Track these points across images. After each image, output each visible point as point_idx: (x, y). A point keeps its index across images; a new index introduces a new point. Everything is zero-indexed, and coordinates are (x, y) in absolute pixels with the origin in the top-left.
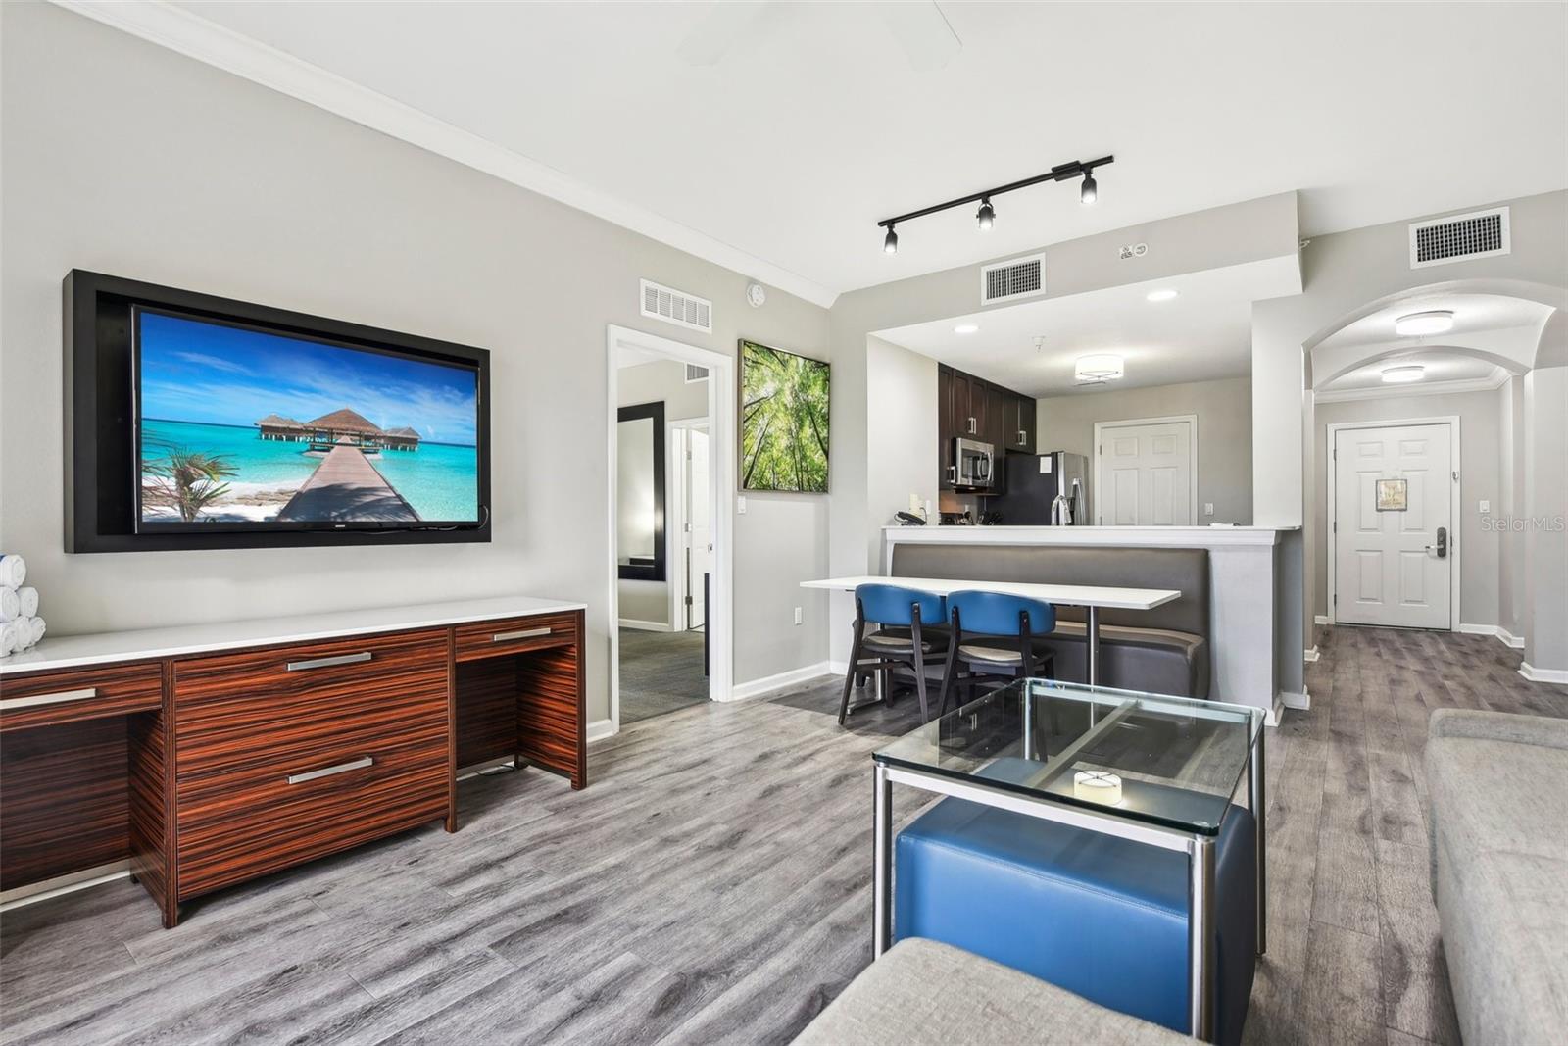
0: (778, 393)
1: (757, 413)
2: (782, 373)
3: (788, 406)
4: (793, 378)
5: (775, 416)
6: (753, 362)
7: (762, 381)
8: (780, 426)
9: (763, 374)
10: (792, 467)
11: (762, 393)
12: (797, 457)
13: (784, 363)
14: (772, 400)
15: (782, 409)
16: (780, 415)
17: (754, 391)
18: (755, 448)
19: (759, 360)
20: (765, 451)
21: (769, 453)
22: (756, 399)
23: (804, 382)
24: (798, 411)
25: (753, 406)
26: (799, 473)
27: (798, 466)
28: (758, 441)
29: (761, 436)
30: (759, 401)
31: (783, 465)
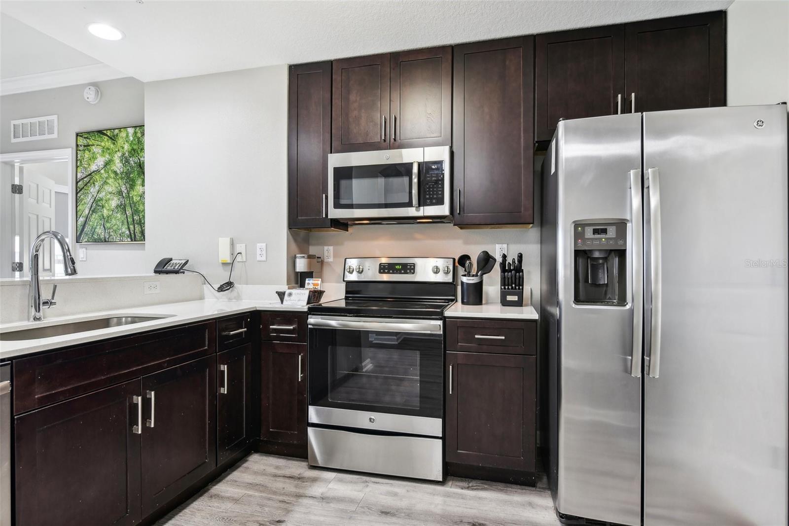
0: (107, 164)
1: (89, 185)
2: (112, 146)
3: (118, 172)
4: (123, 148)
5: (105, 183)
6: (85, 146)
7: (94, 158)
8: (110, 190)
9: (94, 153)
10: (123, 222)
11: (93, 167)
12: (129, 212)
13: (113, 139)
14: (102, 171)
15: (112, 175)
16: (110, 181)
17: (85, 168)
18: (87, 211)
19: (91, 143)
20: (96, 213)
21: (100, 213)
22: (87, 174)
23: (135, 147)
24: (128, 174)
25: (85, 179)
26: (131, 227)
27: (130, 220)
28: (89, 205)
29: (92, 201)
30: (90, 175)
31: (114, 221)
